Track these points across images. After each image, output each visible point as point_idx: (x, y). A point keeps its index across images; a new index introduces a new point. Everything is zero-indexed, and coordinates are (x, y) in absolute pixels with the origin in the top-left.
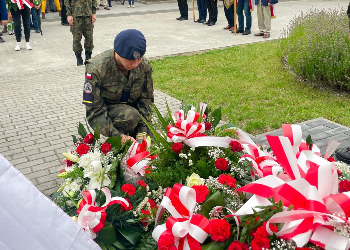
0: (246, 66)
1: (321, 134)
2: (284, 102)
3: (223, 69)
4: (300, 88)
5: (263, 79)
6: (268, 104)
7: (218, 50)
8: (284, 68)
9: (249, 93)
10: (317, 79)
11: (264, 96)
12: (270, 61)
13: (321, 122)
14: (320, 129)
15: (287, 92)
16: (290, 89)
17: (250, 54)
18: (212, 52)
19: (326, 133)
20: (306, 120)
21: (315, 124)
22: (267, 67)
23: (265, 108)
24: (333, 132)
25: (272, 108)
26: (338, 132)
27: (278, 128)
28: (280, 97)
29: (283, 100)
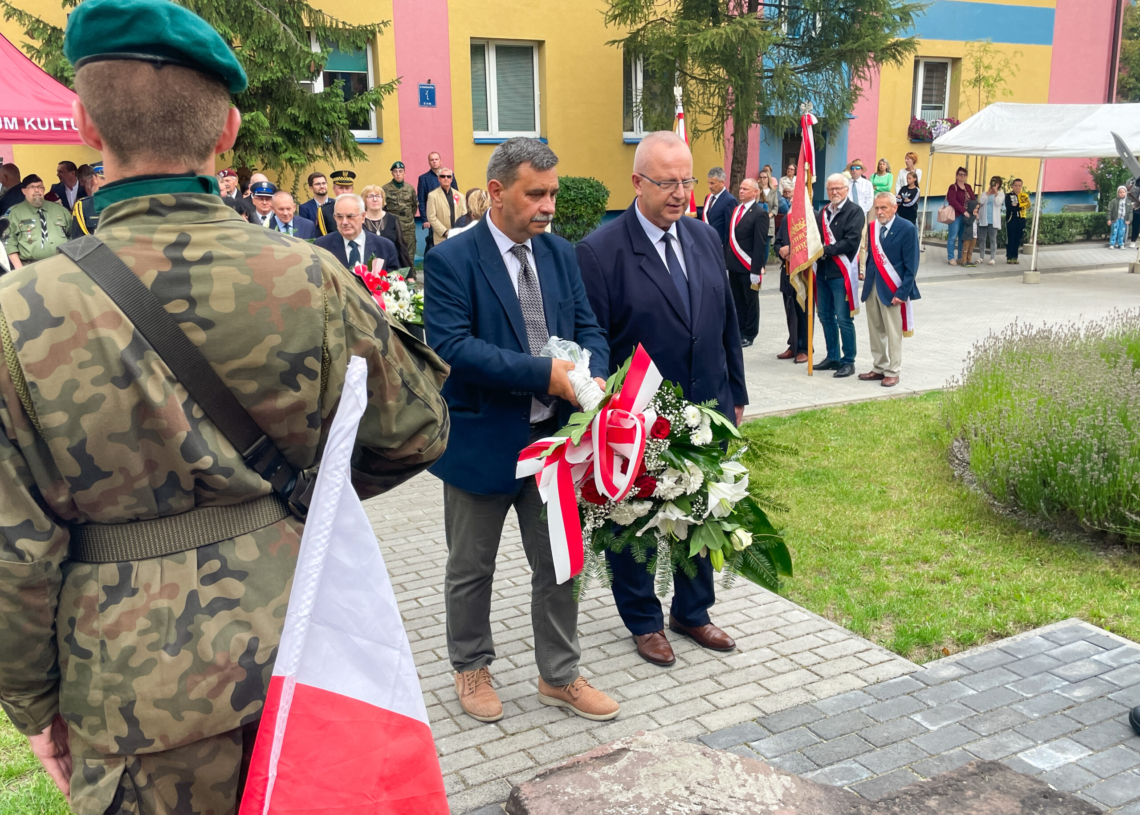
0: (856, 467)
1: (1085, 665)
2: (971, 572)
3: (798, 474)
4: (1005, 534)
5: (905, 504)
6: (933, 577)
7: (775, 418)
8: (953, 476)
9: (878, 543)
10: (1049, 512)
11: (918, 552)
12: (915, 455)
13: (1076, 631)
14: (1079, 649)
15: (973, 543)
16: (980, 535)
17: (860, 432)
18: (760, 423)
19: (1096, 661)
20: (1036, 625)
21: (1065, 636)
22: (909, 469)
23: (928, 587)
24: (1113, 659)
25: (946, 587)
26: (1125, 660)
27: (974, 644)
28: (960, 557)
29: (967, 565)
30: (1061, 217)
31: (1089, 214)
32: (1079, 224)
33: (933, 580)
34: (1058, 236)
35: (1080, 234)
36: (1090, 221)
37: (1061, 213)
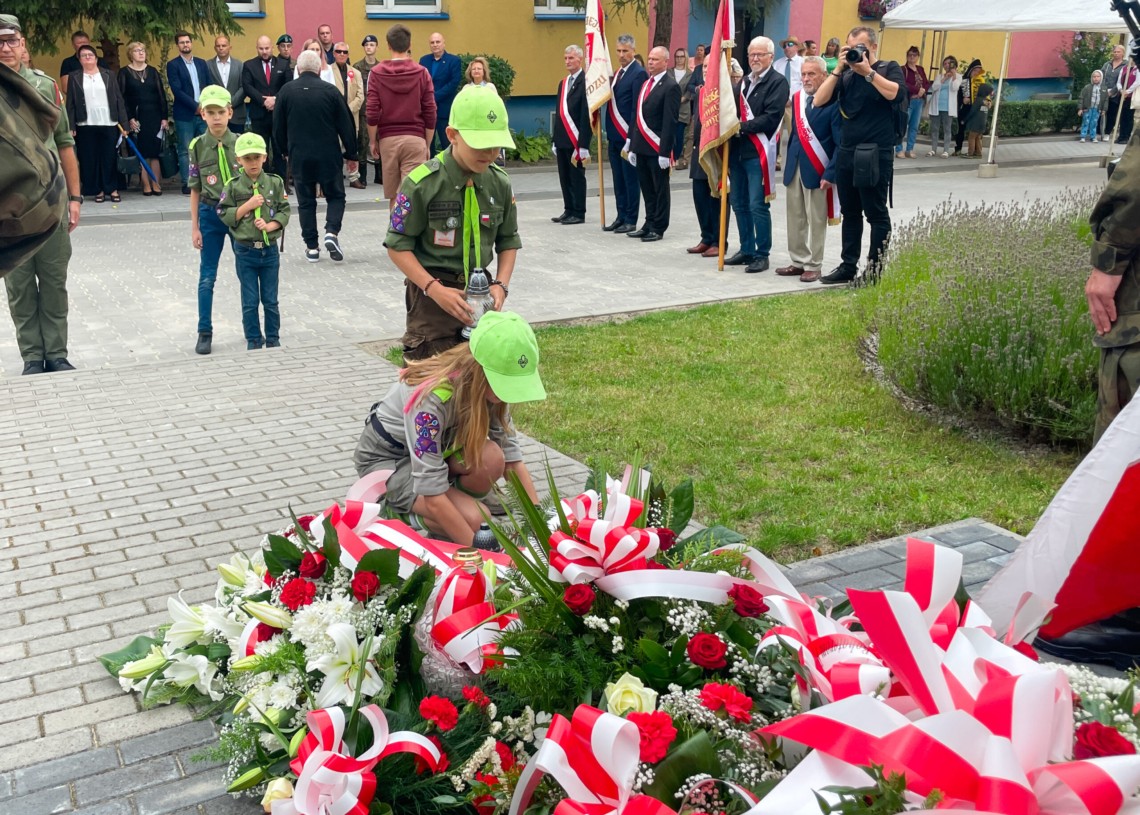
0: (754, 362)
1: (978, 568)
2: (865, 470)
3: (687, 369)
4: (912, 431)
5: (802, 399)
6: (819, 475)
7: (672, 312)
8: (864, 372)
9: (763, 440)
10: (964, 405)
11: (808, 449)
12: (823, 349)
13: (976, 532)
14: (976, 551)
15: (874, 440)
16: (884, 432)
17: (765, 327)
18: (654, 318)
19: (993, 563)
20: (932, 524)
21: (961, 537)
22: (814, 364)
23: (811, 485)
25: (833, 485)
27: (852, 545)
28: (855, 454)
29: (862, 462)
30: (1027, 105)
31: (1060, 102)
32: (1047, 113)
33: (819, 477)
34: (1023, 126)
35: (1048, 126)
36: (1060, 110)
37: (1028, 101)
